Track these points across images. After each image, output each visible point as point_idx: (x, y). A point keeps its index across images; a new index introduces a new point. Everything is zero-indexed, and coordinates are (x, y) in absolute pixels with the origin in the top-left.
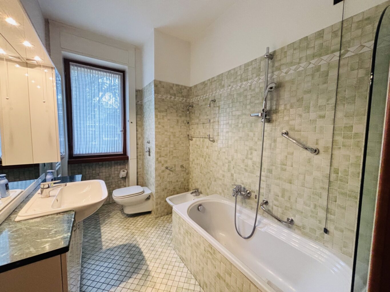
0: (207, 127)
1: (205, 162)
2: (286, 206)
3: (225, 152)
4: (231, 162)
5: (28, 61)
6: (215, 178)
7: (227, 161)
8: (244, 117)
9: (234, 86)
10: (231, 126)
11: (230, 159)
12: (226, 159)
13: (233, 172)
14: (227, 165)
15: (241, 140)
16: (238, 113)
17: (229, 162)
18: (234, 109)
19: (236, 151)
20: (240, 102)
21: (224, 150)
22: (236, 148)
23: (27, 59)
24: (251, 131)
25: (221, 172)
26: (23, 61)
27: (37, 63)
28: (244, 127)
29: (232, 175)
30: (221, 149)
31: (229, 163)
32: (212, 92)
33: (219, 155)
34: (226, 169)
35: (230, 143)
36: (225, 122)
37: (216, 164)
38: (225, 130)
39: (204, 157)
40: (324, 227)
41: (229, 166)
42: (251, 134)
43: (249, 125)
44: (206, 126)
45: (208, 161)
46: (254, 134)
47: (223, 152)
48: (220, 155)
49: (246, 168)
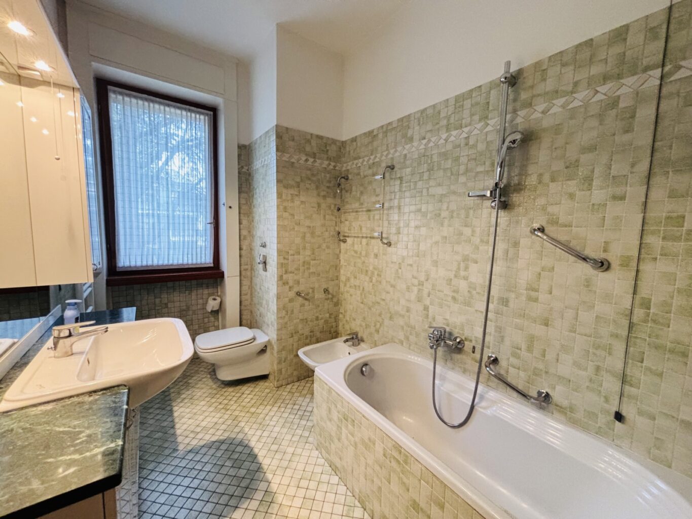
0: (377, 217)
1: (371, 284)
2: (535, 368)
3: (411, 265)
4: (425, 284)
5: (22, 72)
6: (390, 313)
7: (416, 282)
8: (453, 198)
9: (433, 139)
10: (424, 215)
11: (423, 279)
12: (414, 277)
13: (427, 302)
14: (415, 289)
15: (446, 243)
16: (440, 191)
17: (421, 284)
18: (432, 183)
19: (435, 263)
20: (445, 170)
21: (410, 262)
22: (435, 258)
23: (20, 67)
24: (466, 226)
25: (403, 302)
26: (12, 71)
27: (42, 76)
28: (452, 217)
29: (426, 308)
30: (403, 258)
31: (419, 285)
32: (387, 150)
33: (400, 270)
34: (413, 296)
35: (422, 247)
36: (413, 208)
37: (393, 286)
38: (412, 224)
39: (369, 273)
40: (615, 409)
41: (419, 290)
42: (467, 231)
43: (463, 212)
44: (374, 217)
45: (377, 281)
46: (473, 231)
47: (408, 265)
48: (402, 272)
49: (455, 295)
